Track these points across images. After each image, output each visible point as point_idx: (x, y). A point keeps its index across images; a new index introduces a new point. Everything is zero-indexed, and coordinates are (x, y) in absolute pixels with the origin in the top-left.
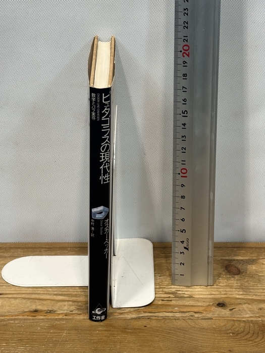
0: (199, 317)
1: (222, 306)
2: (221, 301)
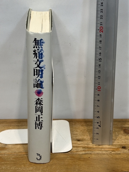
0: (114, 153)
1: (124, 148)
2: (124, 146)
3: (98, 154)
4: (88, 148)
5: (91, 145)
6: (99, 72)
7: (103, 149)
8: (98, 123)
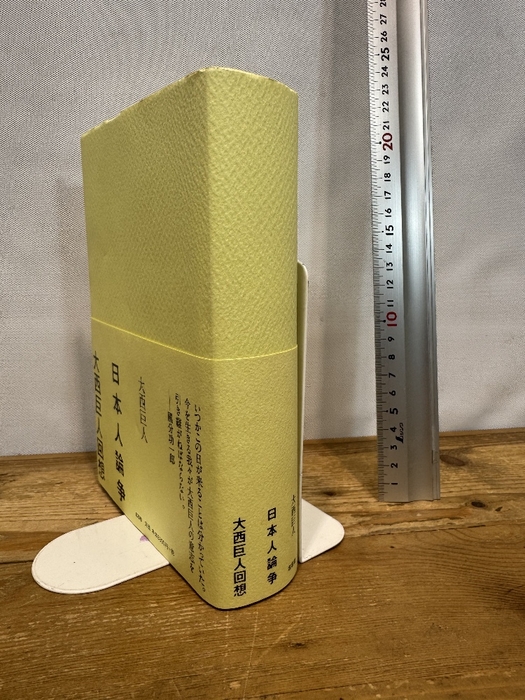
0: (463, 525)
1: (481, 506)
2: (473, 499)
3: (413, 531)
4: (368, 514)
5: (374, 505)
6: (390, 267)
7: (419, 515)
8: (393, 429)
